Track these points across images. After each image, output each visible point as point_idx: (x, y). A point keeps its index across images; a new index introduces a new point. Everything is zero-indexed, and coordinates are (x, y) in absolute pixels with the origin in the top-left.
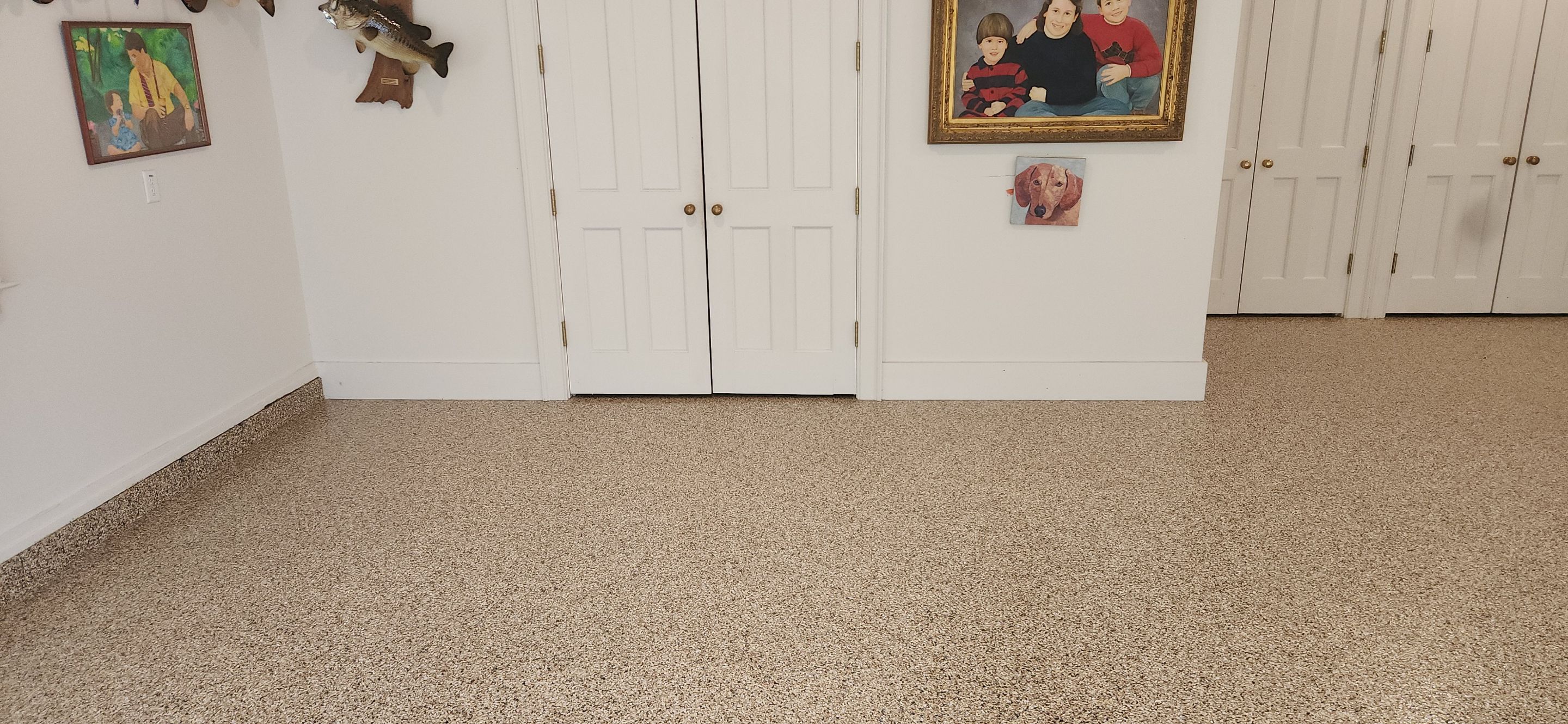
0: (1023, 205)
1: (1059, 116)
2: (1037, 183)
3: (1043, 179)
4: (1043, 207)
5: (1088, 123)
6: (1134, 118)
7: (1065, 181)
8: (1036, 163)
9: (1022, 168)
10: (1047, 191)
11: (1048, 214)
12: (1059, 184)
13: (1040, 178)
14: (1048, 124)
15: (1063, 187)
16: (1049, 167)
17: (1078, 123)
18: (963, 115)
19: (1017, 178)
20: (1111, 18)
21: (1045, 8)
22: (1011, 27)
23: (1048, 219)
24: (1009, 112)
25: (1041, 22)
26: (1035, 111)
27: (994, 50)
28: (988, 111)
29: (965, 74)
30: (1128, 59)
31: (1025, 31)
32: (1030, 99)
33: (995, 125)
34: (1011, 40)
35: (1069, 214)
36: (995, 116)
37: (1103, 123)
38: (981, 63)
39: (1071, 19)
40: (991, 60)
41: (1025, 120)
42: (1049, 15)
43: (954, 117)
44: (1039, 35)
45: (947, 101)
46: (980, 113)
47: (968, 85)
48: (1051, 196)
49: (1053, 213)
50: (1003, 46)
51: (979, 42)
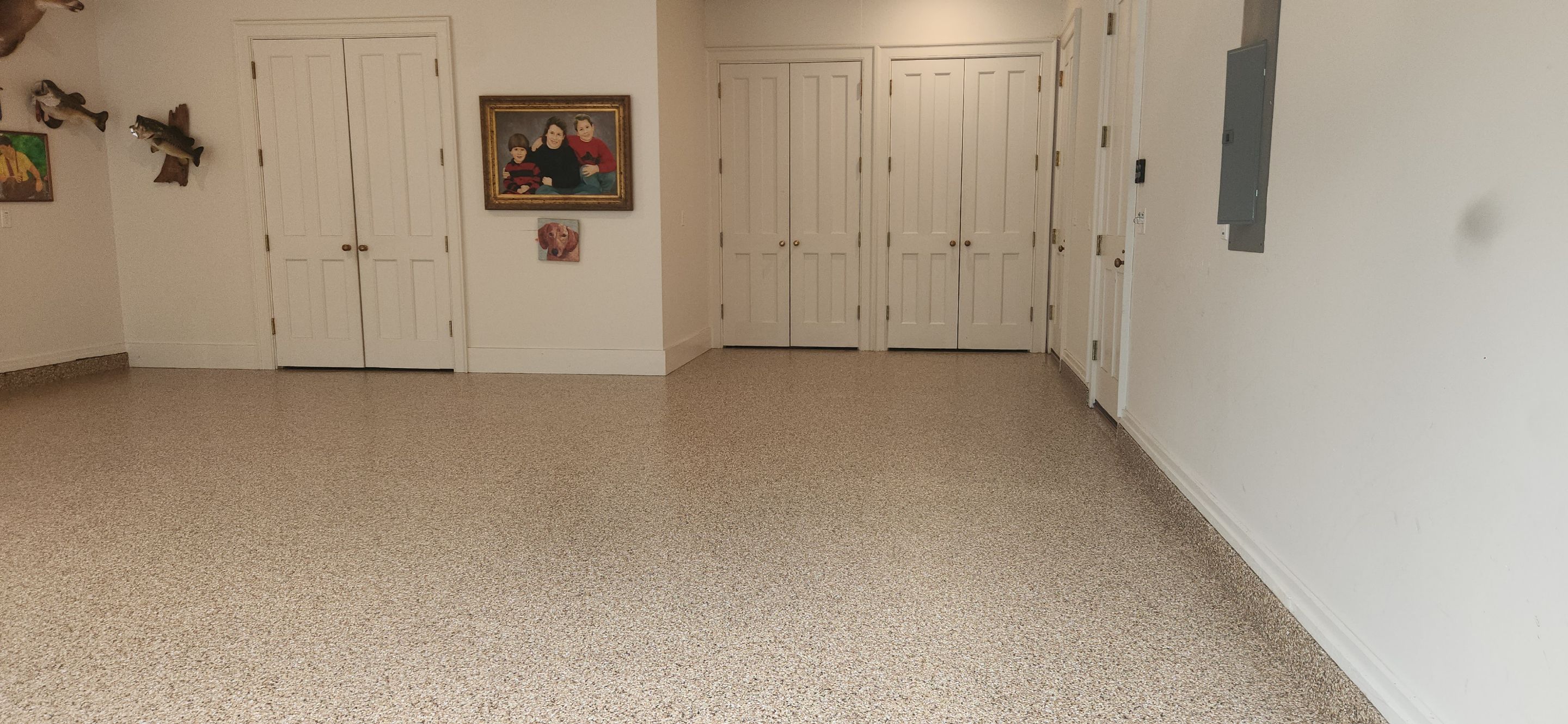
0: (544, 248)
1: (560, 194)
2: (551, 234)
3: (554, 232)
4: (556, 249)
5: (576, 199)
6: (604, 197)
7: (567, 233)
8: (549, 222)
9: (542, 225)
10: (558, 240)
11: (560, 254)
12: (564, 235)
13: (552, 232)
14: (553, 199)
15: (567, 237)
16: (556, 225)
17: (571, 199)
18: (505, 193)
19: (539, 231)
20: (584, 138)
21: (546, 132)
22: (528, 142)
23: (560, 257)
24: (531, 191)
25: (544, 139)
26: (547, 190)
27: (519, 155)
28: (519, 190)
29: (504, 169)
30: (596, 162)
31: (536, 144)
32: (543, 184)
33: (523, 199)
34: (529, 149)
35: (573, 254)
36: (524, 193)
37: (586, 199)
38: (513, 162)
39: (561, 138)
40: (519, 160)
41: (540, 197)
42: (549, 136)
43: (500, 194)
44: (544, 147)
45: (494, 184)
46: (514, 192)
47: (506, 175)
48: (560, 243)
49: (563, 254)
50: (524, 153)
51: (510, 151)
